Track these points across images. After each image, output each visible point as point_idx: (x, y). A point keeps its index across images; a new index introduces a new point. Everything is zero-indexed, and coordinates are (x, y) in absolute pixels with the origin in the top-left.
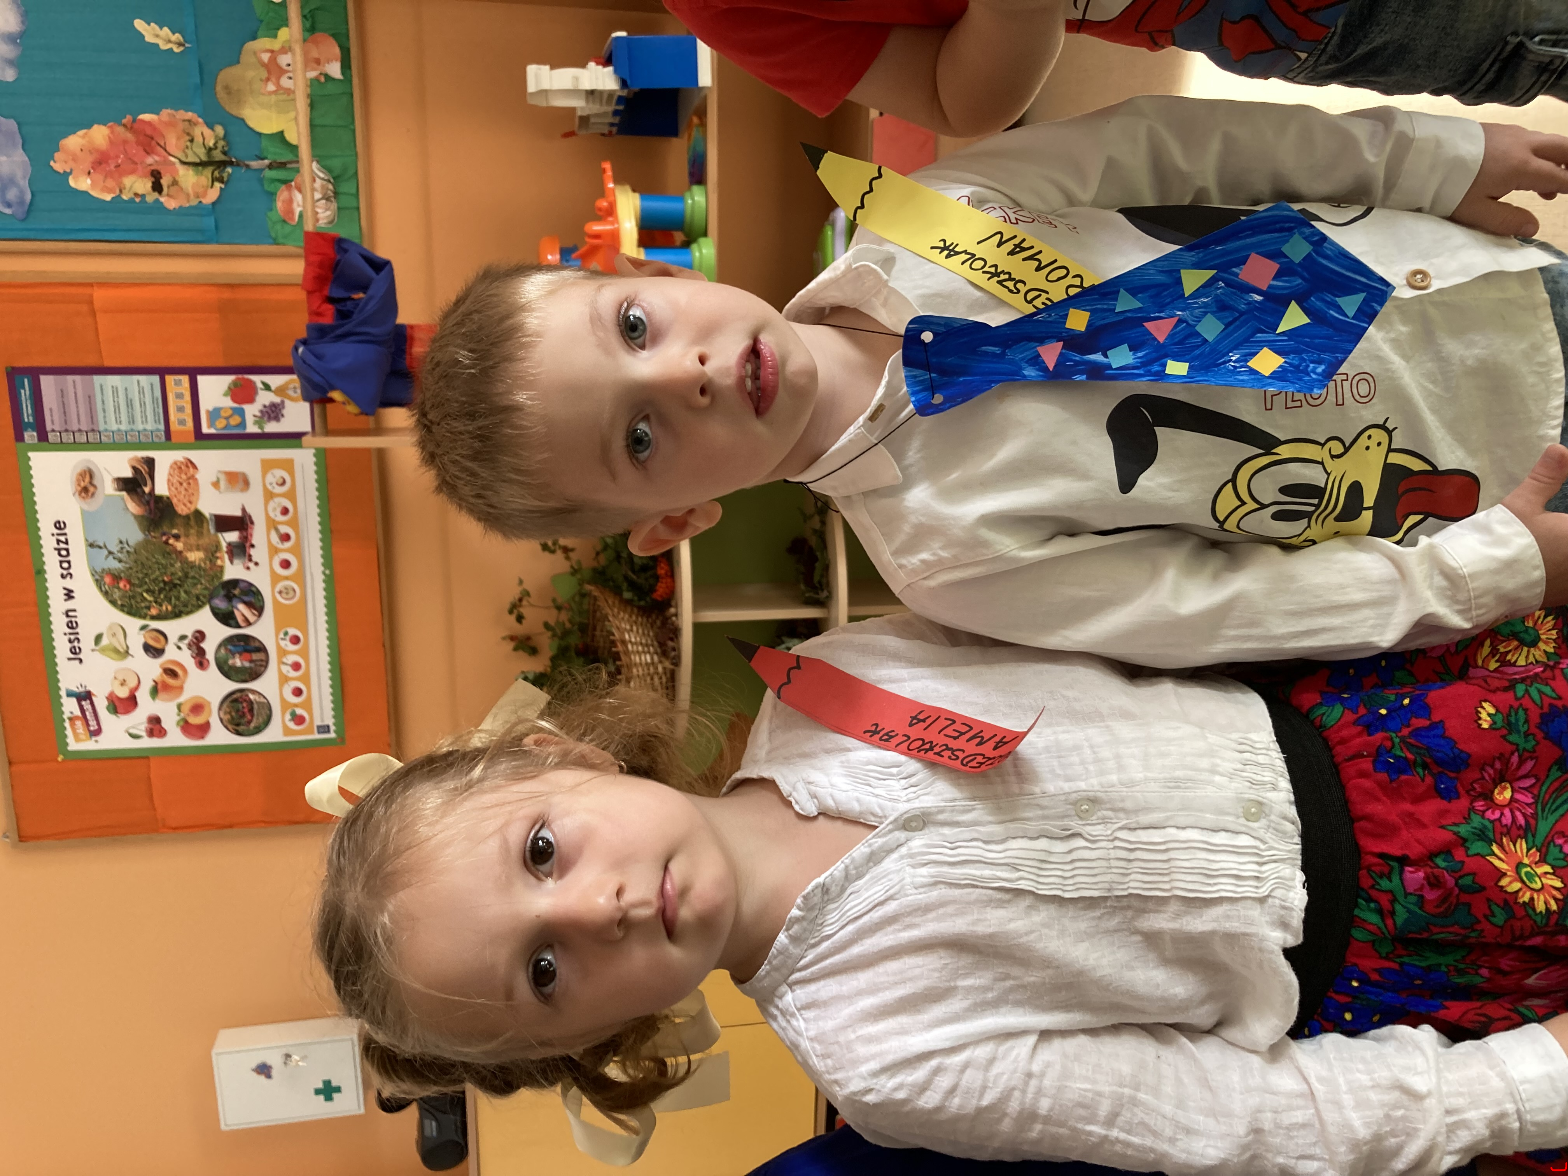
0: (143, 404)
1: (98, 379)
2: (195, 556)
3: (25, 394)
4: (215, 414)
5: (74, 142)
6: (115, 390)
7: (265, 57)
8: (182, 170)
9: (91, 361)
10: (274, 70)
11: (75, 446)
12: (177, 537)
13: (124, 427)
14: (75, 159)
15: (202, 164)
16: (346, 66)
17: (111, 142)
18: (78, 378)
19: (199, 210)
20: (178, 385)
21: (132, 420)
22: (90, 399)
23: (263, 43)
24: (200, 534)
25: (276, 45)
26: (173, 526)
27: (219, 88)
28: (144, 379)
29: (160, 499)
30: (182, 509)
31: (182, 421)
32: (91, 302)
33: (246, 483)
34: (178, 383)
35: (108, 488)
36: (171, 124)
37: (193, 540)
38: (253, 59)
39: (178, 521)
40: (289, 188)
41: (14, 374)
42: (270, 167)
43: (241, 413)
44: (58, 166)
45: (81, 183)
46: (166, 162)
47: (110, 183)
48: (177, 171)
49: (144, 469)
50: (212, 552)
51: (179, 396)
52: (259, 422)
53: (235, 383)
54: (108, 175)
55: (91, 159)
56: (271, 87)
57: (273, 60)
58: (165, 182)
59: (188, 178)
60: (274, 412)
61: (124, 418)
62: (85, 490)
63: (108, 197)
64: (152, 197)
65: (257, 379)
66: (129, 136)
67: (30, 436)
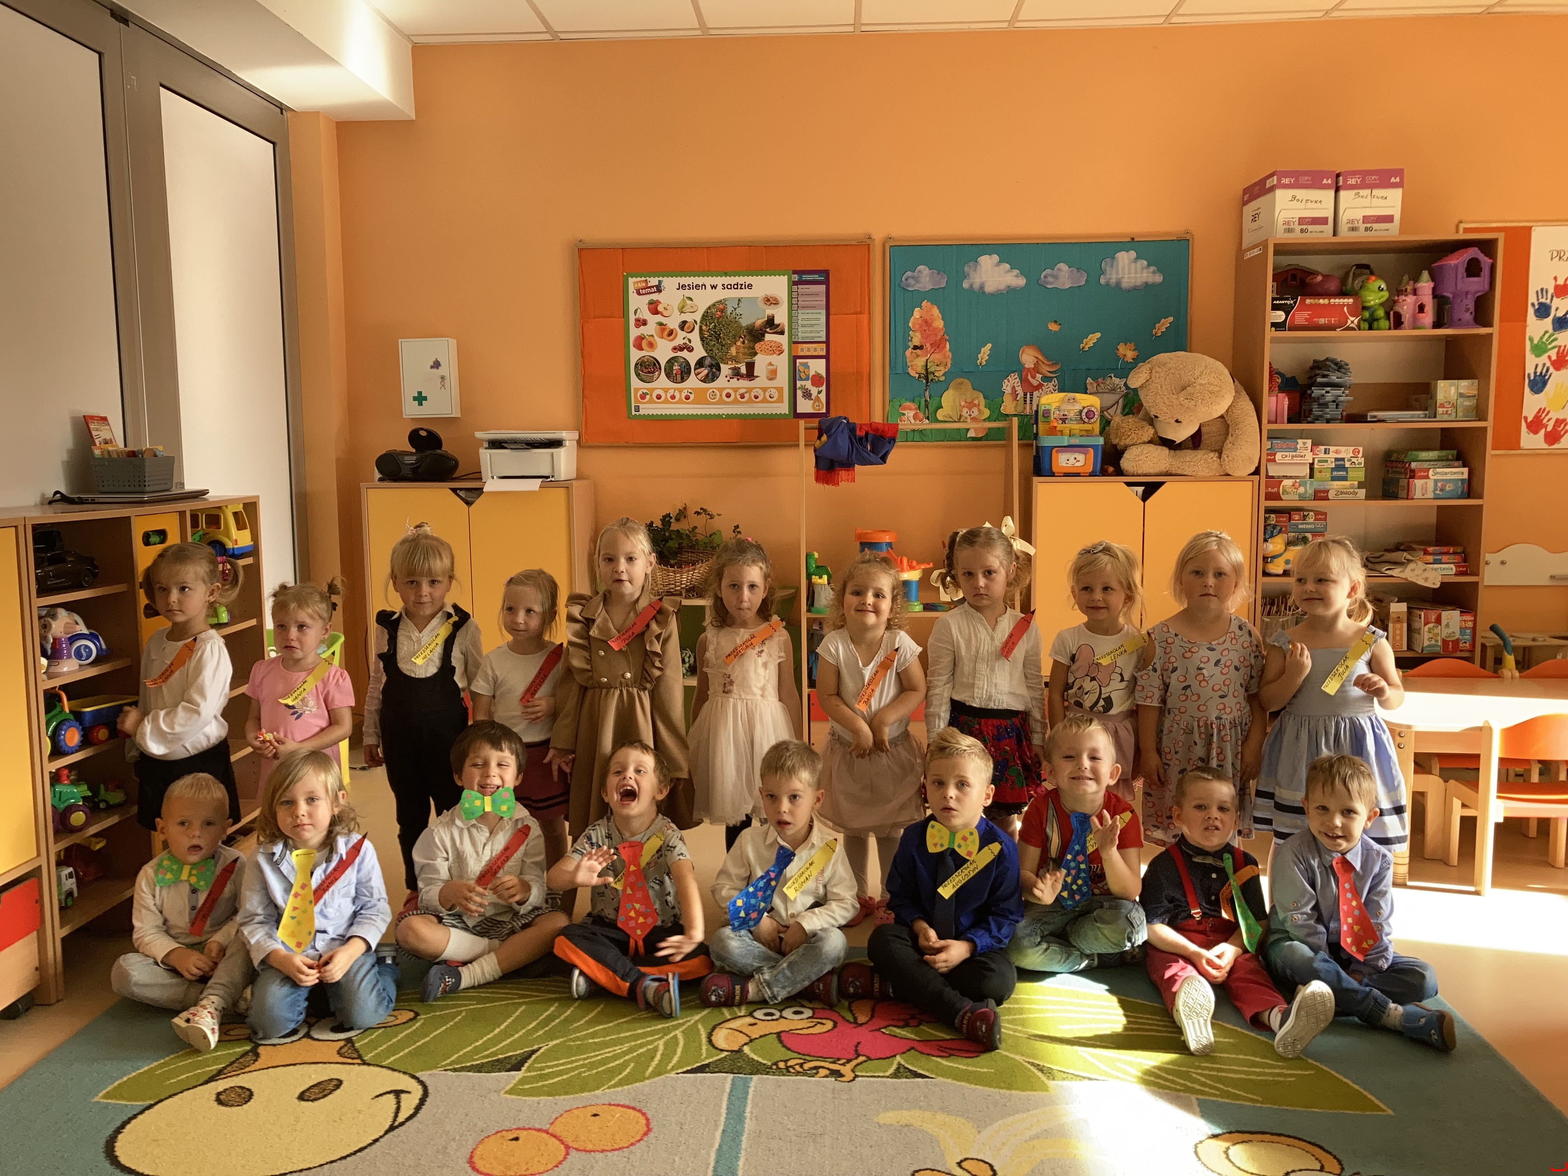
0: (811, 332)
1: (824, 312)
2: (733, 351)
3: (816, 277)
4: (806, 366)
5: (936, 311)
6: (818, 319)
7: (976, 402)
8: (924, 359)
9: (832, 310)
10: (971, 405)
11: (790, 298)
12: (743, 343)
13: (800, 322)
14: (927, 312)
15: (927, 369)
16: (974, 439)
17: (936, 328)
18: (824, 303)
19: (905, 366)
20: (821, 350)
21: (803, 326)
22: (814, 307)
23: (983, 402)
24: (744, 354)
25: (982, 407)
26: (749, 341)
27: (962, 379)
28: (823, 334)
29: (764, 336)
30: (758, 346)
31: (804, 350)
32: (861, 313)
33: (771, 379)
34: (822, 349)
35: (770, 311)
36: (945, 356)
37: (742, 350)
38: (975, 396)
39: (751, 345)
40: (916, 409)
41: (826, 273)
42: (926, 401)
43: (807, 379)
44: (924, 303)
45: (917, 313)
46: (927, 353)
47: (917, 326)
48: (923, 357)
49: (779, 329)
50: (735, 359)
51: (815, 350)
52: (802, 387)
53: (822, 377)
54: (921, 326)
55: (928, 318)
56: (963, 403)
57: (975, 405)
58: (918, 351)
59: (920, 362)
60: (807, 395)
61: (804, 323)
62: (768, 300)
63: (910, 325)
64: (911, 345)
65: (824, 388)
66: (939, 337)
67: (796, 278)
